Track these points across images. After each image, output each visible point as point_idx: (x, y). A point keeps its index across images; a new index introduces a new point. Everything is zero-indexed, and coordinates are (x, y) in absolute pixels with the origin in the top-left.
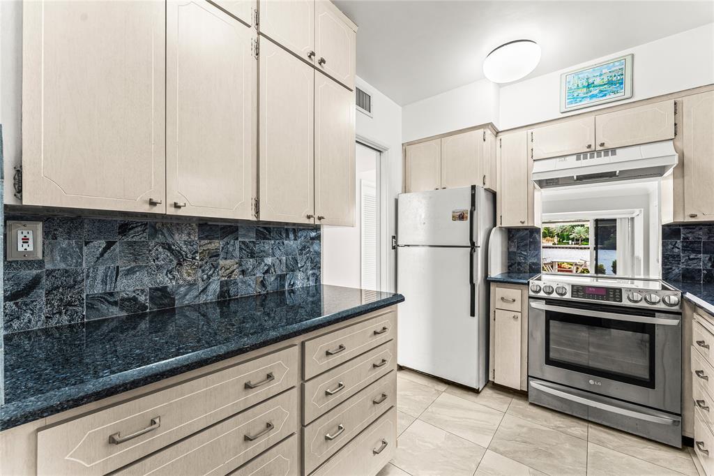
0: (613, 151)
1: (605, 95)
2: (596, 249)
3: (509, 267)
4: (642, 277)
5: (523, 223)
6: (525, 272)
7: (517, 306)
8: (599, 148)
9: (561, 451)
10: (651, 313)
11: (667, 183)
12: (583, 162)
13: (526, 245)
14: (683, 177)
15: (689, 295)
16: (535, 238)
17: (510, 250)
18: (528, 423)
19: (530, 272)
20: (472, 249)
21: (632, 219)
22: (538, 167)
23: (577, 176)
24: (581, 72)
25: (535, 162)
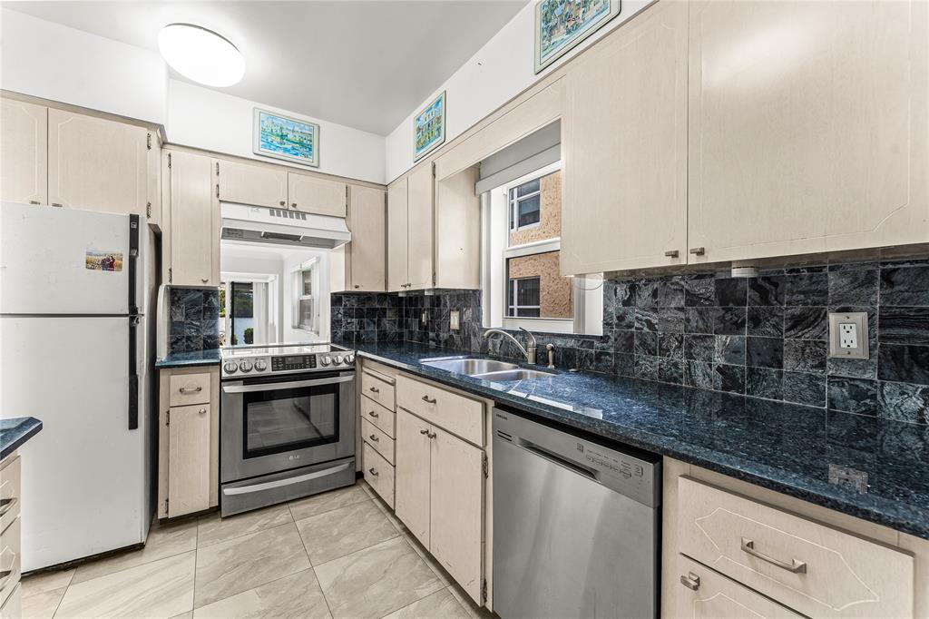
0: (303, 215)
1: (296, 154)
2: (232, 316)
3: (172, 344)
4: (277, 344)
5: (205, 282)
6: (197, 350)
7: (204, 396)
8: (291, 208)
9: (277, 548)
10: (336, 373)
11: (338, 257)
12: (275, 219)
13: (199, 312)
14: (351, 253)
15: (360, 353)
16: (211, 303)
17: (174, 320)
18: (230, 542)
19: (205, 349)
20: (132, 319)
21: (267, 284)
22: (227, 211)
23: (265, 233)
24: (276, 118)
25: (222, 204)
